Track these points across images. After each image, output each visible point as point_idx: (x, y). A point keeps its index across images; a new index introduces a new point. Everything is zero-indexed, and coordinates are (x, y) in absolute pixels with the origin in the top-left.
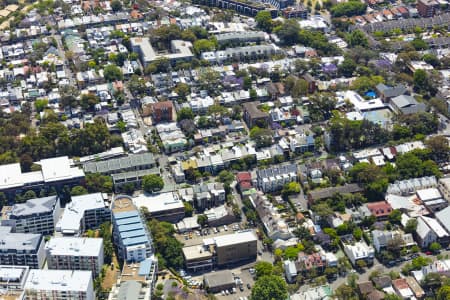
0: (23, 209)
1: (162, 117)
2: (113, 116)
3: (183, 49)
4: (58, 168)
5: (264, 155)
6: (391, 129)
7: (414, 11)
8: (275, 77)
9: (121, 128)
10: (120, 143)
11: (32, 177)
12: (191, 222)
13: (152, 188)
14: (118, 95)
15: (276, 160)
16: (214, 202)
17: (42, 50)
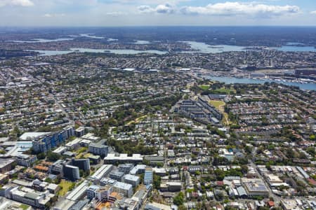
0: (123, 166)
1: (170, 148)
2: (158, 146)
3: (182, 131)
4: (137, 157)
5: (193, 162)
6: (232, 161)
7: (255, 130)
8: (205, 142)
9: (159, 149)
10: (157, 153)
11: (130, 158)
12: (167, 177)
13: (159, 166)
14: (161, 141)
15: (196, 164)
16: (175, 173)
17: (147, 127)
